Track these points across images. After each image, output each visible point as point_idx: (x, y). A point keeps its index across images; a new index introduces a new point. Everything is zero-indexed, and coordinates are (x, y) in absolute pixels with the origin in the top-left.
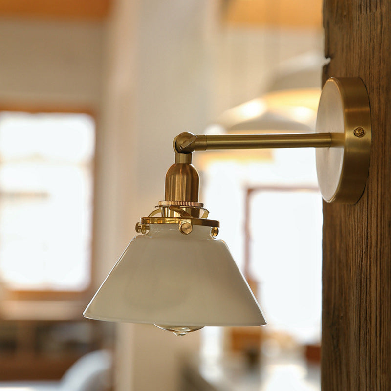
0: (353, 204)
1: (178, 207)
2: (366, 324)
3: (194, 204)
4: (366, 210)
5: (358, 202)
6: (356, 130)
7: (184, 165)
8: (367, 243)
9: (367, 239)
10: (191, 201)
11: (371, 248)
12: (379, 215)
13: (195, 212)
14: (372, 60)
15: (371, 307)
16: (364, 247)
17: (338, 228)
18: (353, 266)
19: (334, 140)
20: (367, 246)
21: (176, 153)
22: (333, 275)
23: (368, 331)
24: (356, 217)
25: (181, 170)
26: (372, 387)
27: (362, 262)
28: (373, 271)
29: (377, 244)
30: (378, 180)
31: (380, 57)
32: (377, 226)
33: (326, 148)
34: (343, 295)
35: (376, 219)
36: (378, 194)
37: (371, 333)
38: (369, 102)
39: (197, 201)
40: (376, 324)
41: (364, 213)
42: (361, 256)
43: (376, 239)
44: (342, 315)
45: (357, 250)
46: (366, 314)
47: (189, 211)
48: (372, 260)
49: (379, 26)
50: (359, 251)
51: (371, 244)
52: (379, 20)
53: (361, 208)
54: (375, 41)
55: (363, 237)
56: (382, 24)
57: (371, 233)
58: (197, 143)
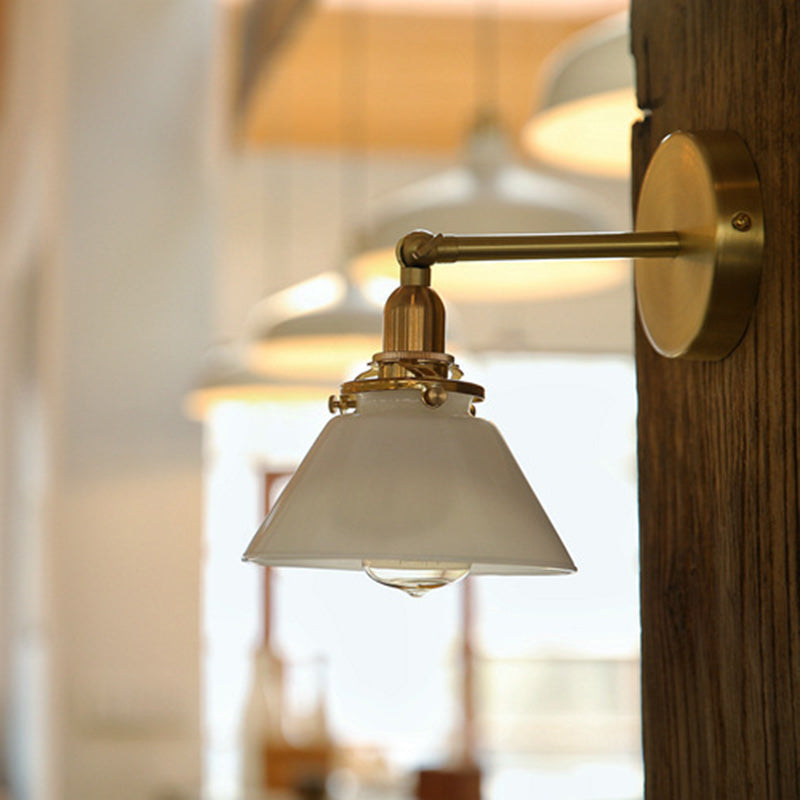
0: (718, 358)
1: (414, 361)
2: (759, 567)
3: (438, 356)
4: (753, 364)
5: (730, 355)
6: (736, 219)
7: (418, 289)
8: (757, 423)
9: (757, 414)
10: (434, 350)
11: (768, 428)
12: (788, 365)
13: (441, 368)
14: (763, 94)
15: (771, 535)
16: (749, 430)
17: (679, 411)
18: (720, 472)
19: (684, 243)
20: (757, 428)
21: (402, 268)
22: (669, 499)
23: (766, 579)
24: (727, 381)
25: (413, 298)
26: (778, 675)
27: (744, 458)
28: (774, 467)
29: (784, 417)
30: (783, 304)
31: (783, 85)
32: (784, 386)
33: (668, 260)
34: (696, 530)
35: (779, 373)
36: (783, 329)
37: (772, 582)
38: (756, 170)
39: (443, 351)
40: (787, 561)
41: (747, 370)
42: (742, 448)
43: (781, 409)
44: (692, 566)
45: (729, 441)
46: (759, 549)
47: (431, 368)
48: (772, 450)
49: (780, 31)
50: (736, 441)
51: (768, 421)
52: (779, 20)
53: (740, 363)
54: (769, 57)
55: (747, 413)
56: (786, 27)
57: (767, 402)
58: (441, 249)
